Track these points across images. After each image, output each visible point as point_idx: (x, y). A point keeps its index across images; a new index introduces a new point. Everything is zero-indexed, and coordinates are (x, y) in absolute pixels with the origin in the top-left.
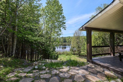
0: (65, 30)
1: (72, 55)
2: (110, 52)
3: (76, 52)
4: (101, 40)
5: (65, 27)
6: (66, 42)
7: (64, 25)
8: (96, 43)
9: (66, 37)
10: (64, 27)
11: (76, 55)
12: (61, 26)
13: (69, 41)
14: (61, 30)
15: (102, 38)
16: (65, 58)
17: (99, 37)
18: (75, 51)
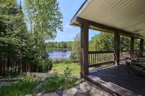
0: (62, 31)
1: (72, 62)
2: (114, 60)
3: (77, 60)
4: (103, 44)
5: (62, 27)
6: (66, 48)
7: (61, 24)
8: (98, 48)
9: (67, 42)
10: (60, 28)
11: (77, 63)
12: (56, 26)
13: (70, 47)
14: (56, 31)
15: (105, 42)
16: (63, 67)
17: (101, 41)
18: (76, 58)
